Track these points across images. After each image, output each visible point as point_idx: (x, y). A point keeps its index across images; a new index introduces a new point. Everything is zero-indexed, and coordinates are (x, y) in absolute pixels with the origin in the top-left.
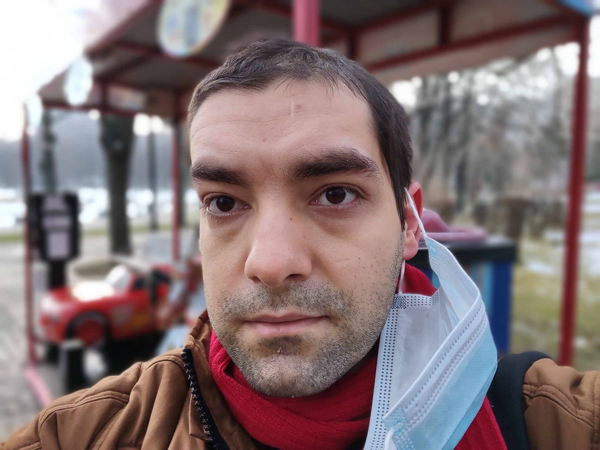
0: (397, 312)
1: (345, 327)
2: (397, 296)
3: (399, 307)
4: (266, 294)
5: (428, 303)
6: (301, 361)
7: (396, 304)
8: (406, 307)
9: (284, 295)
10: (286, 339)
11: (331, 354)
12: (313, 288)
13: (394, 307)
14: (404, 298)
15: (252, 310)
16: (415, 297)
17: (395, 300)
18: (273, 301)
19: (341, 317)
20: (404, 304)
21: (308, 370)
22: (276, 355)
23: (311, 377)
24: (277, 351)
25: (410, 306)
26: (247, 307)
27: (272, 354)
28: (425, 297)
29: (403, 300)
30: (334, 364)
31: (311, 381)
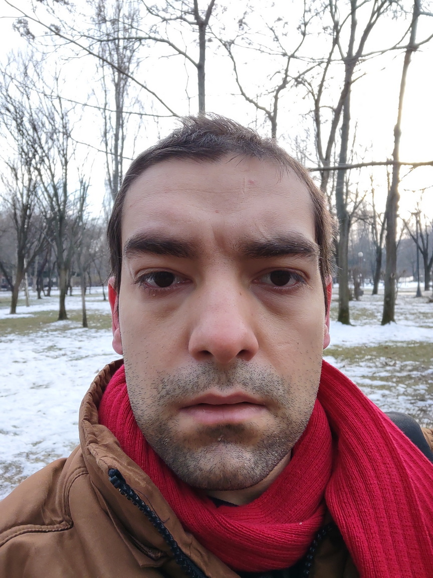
4: (213, 371)
6: (243, 450)
9: (231, 373)
18: (220, 379)
21: (250, 460)
22: (216, 443)
23: (253, 468)
24: (217, 439)
27: (212, 442)
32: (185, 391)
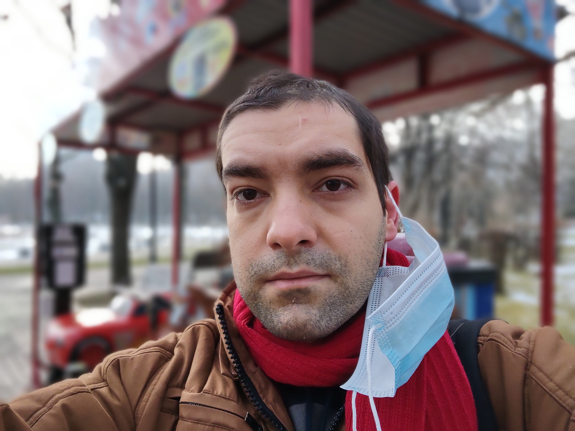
0: (382, 280)
1: (342, 284)
2: (382, 268)
3: (383, 276)
4: (283, 256)
5: (406, 272)
6: (311, 308)
7: (381, 274)
8: (388, 276)
9: (297, 257)
10: (299, 291)
11: (332, 304)
12: (318, 252)
13: (379, 277)
14: (387, 269)
15: (273, 269)
16: (396, 268)
17: (380, 271)
18: (289, 262)
19: (339, 275)
20: (387, 274)
21: (315, 315)
22: (291, 304)
23: (318, 320)
24: (292, 301)
25: (392, 274)
26: (269, 268)
27: (288, 304)
28: (403, 268)
29: (386, 270)
30: (335, 312)
31: (318, 323)
32: (267, 271)
